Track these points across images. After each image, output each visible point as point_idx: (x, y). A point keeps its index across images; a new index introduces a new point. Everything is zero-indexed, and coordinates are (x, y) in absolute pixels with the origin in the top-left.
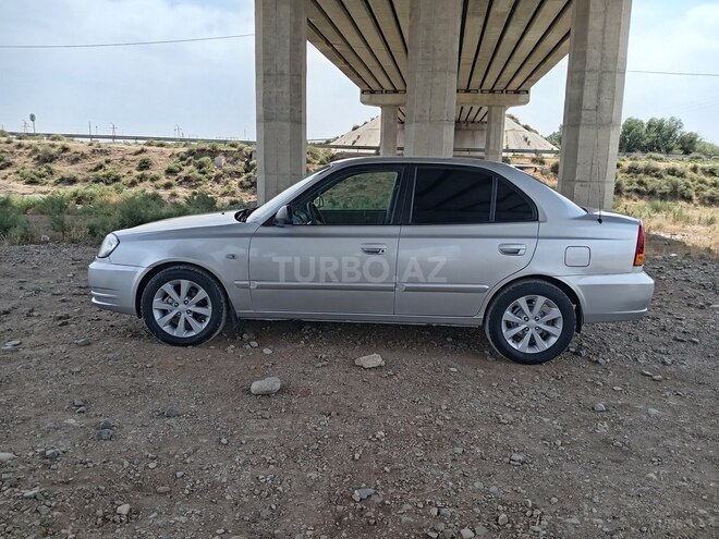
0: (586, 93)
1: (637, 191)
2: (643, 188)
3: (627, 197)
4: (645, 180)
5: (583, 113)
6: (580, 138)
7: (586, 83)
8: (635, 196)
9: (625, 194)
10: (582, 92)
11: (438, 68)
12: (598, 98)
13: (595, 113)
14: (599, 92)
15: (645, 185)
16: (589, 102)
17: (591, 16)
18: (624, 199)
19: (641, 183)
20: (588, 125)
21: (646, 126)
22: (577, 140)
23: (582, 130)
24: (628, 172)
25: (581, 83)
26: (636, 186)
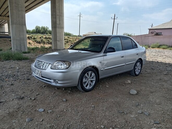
0: (57, 20)
1: (48, 43)
2: (49, 42)
3: (46, 44)
4: (49, 40)
5: (57, 25)
6: (57, 30)
7: (57, 18)
8: (48, 44)
9: (46, 43)
10: (56, 20)
11: (20, 10)
12: (60, 22)
13: (59, 25)
14: (60, 20)
15: (49, 41)
16: (58, 22)
17: (56, 2)
18: (46, 45)
19: (48, 41)
20: (58, 28)
21: (41, 28)
22: (56, 31)
23: (57, 29)
24: (45, 38)
25: (56, 18)
26: (48, 42)
